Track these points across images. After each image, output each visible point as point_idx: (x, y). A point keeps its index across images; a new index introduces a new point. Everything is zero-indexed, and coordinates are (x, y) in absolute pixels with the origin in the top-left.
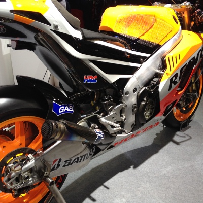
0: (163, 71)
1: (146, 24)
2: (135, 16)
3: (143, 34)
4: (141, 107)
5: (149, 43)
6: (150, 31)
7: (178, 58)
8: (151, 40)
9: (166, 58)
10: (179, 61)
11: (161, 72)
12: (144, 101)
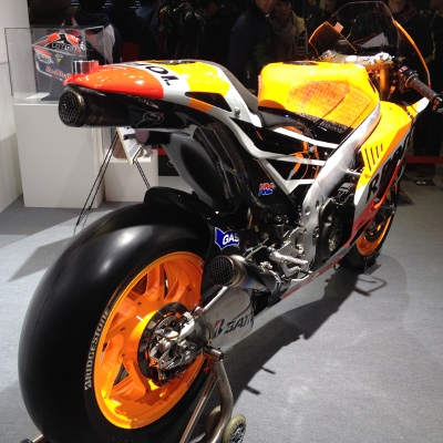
0: (358, 171)
1: (334, 95)
2: (317, 84)
3: (329, 112)
4: (324, 231)
5: (338, 126)
6: (339, 107)
7: (379, 148)
8: (341, 122)
9: (362, 150)
10: (382, 154)
11: (355, 173)
12: (328, 221)
